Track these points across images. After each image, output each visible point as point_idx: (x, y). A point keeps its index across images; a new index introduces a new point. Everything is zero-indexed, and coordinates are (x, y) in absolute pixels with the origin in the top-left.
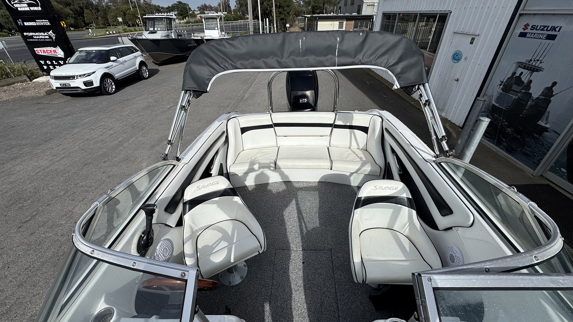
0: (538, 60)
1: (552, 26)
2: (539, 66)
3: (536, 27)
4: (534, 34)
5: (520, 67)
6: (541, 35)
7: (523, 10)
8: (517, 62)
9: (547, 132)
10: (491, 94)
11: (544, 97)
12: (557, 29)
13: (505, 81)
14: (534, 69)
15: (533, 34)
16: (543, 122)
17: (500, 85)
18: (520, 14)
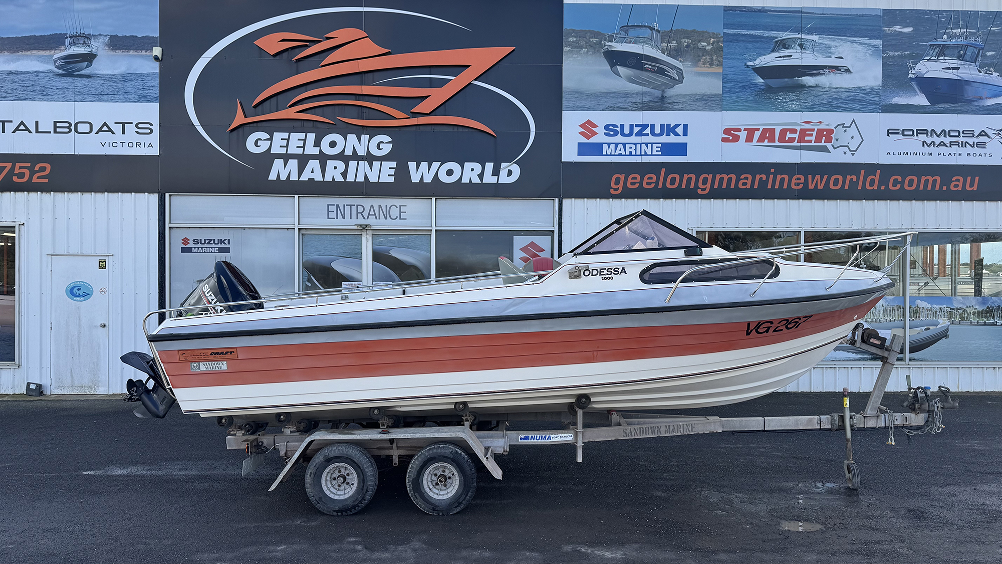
1: (218, 240)
3: (199, 241)
4: (202, 248)
6: (210, 248)
7: (171, 224)
12: (226, 242)
15: (200, 249)
18: (170, 227)
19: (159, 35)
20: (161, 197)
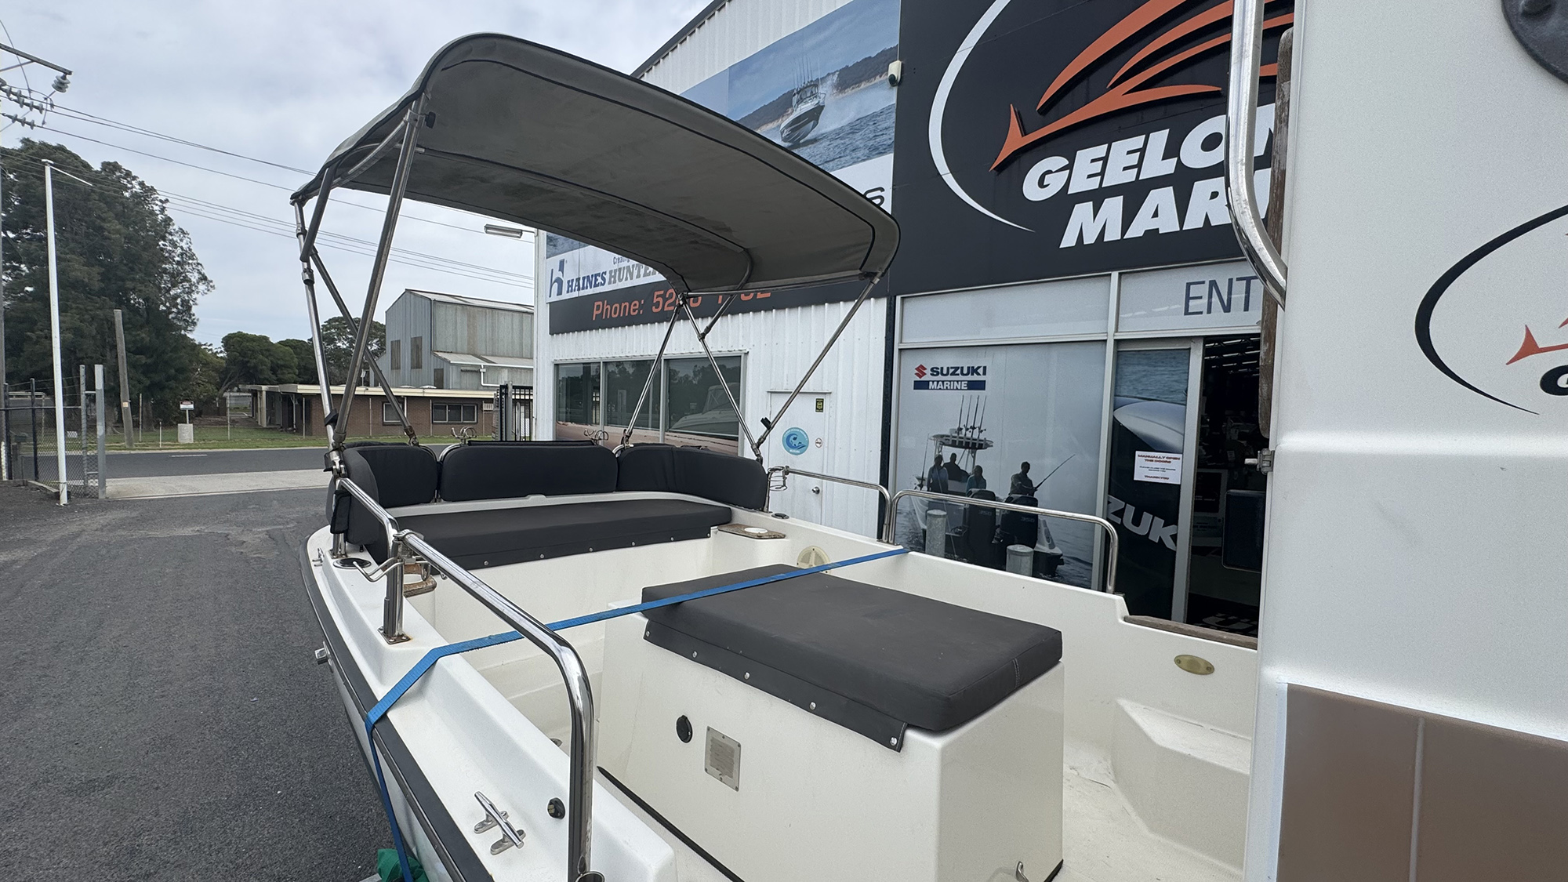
0: (973, 428)
1: (968, 368)
2: (980, 438)
3: (939, 371)
4: (943, 382)
5: (944, 444)
6: (956, 383)
7: (901, 343)
8: (934, 437)
9: (1063, 564)
10: (908, 509)
11: (1020, 496)
12: (981, 371)
13: (926, 476)
14: (974, 444)
15: (940, 383)
16: (1043, 545)
17: (921, 486)
18: (900, 350)
19: (898, 43)
20: (890, 303)
